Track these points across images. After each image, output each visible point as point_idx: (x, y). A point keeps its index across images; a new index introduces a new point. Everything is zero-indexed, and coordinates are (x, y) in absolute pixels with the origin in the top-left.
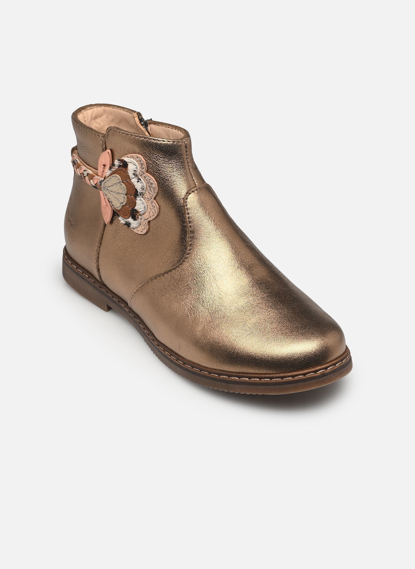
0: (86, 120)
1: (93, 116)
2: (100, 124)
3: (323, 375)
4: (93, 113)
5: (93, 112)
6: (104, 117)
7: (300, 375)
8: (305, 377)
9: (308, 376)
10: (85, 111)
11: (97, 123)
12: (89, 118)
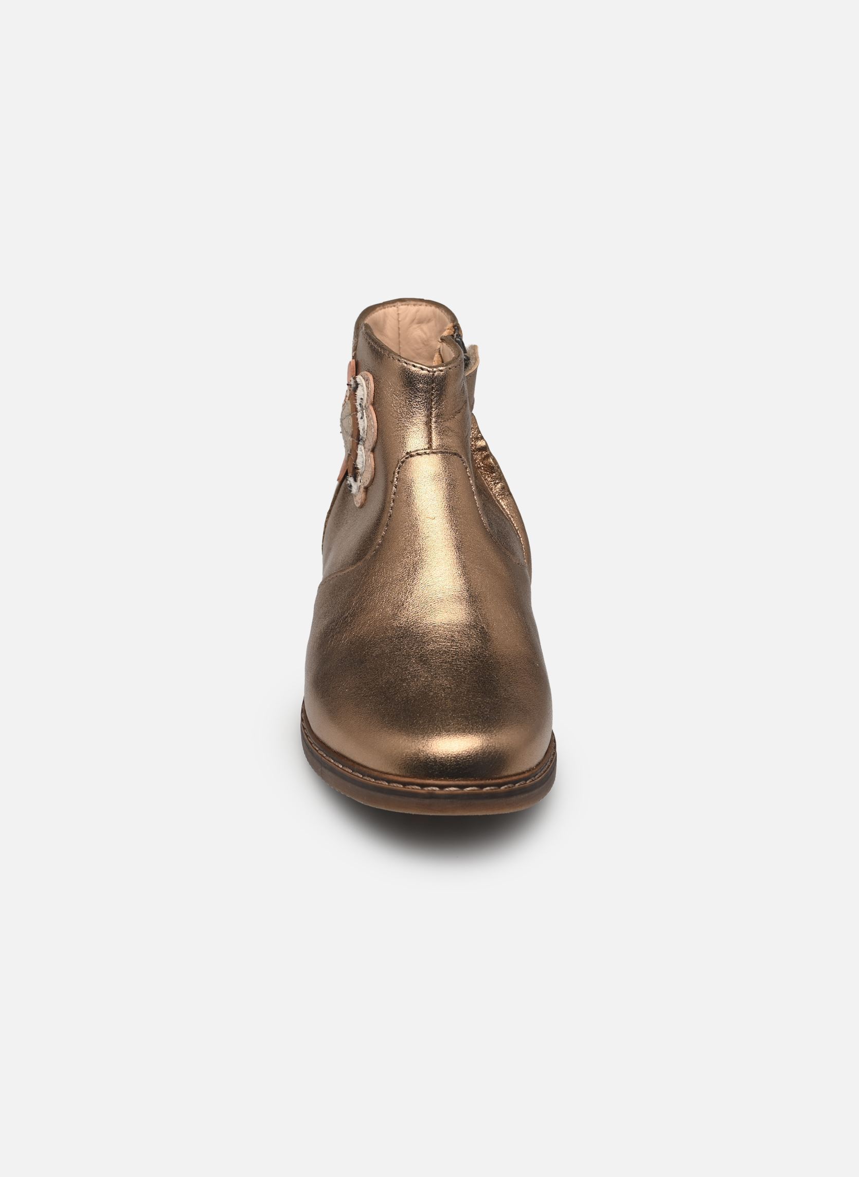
0: (400, 319)
1: (417, 318)
2: (425, 334)
3: (432, 796)
4: (418, 313)
5: (417, 311)
6: (432, 323)
7: (398, 784)
8: (404, 789)
9: (410, 788)
10: (402, 305)
11: (422, 330)
12: (408, 319)
